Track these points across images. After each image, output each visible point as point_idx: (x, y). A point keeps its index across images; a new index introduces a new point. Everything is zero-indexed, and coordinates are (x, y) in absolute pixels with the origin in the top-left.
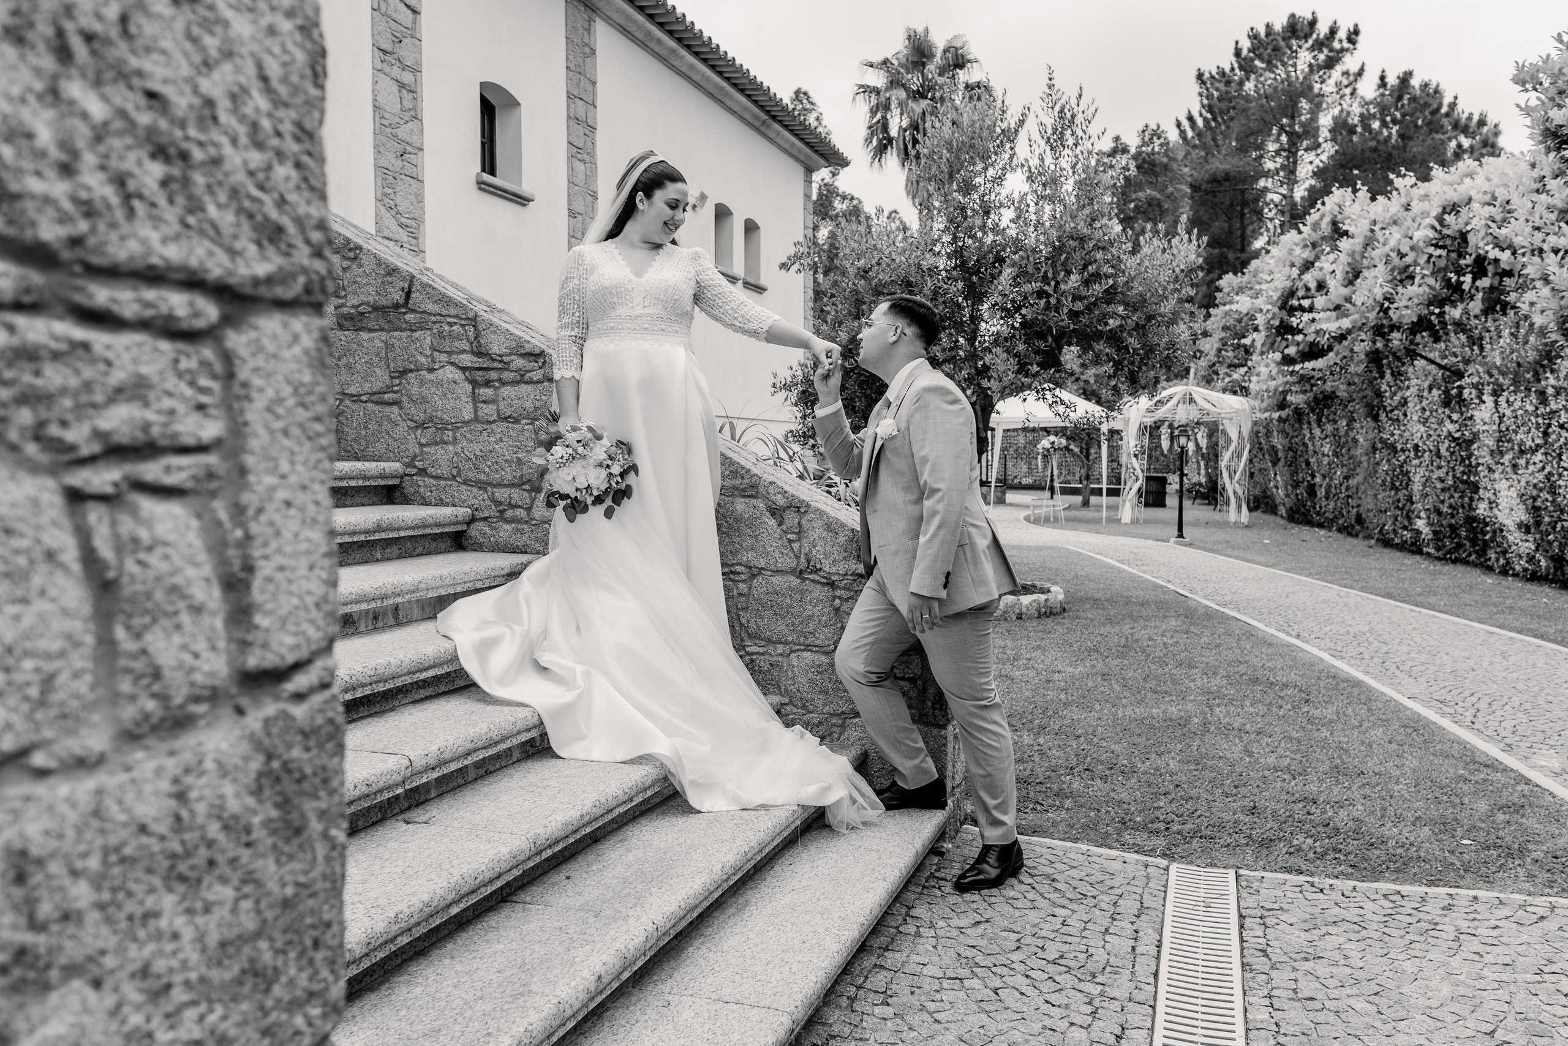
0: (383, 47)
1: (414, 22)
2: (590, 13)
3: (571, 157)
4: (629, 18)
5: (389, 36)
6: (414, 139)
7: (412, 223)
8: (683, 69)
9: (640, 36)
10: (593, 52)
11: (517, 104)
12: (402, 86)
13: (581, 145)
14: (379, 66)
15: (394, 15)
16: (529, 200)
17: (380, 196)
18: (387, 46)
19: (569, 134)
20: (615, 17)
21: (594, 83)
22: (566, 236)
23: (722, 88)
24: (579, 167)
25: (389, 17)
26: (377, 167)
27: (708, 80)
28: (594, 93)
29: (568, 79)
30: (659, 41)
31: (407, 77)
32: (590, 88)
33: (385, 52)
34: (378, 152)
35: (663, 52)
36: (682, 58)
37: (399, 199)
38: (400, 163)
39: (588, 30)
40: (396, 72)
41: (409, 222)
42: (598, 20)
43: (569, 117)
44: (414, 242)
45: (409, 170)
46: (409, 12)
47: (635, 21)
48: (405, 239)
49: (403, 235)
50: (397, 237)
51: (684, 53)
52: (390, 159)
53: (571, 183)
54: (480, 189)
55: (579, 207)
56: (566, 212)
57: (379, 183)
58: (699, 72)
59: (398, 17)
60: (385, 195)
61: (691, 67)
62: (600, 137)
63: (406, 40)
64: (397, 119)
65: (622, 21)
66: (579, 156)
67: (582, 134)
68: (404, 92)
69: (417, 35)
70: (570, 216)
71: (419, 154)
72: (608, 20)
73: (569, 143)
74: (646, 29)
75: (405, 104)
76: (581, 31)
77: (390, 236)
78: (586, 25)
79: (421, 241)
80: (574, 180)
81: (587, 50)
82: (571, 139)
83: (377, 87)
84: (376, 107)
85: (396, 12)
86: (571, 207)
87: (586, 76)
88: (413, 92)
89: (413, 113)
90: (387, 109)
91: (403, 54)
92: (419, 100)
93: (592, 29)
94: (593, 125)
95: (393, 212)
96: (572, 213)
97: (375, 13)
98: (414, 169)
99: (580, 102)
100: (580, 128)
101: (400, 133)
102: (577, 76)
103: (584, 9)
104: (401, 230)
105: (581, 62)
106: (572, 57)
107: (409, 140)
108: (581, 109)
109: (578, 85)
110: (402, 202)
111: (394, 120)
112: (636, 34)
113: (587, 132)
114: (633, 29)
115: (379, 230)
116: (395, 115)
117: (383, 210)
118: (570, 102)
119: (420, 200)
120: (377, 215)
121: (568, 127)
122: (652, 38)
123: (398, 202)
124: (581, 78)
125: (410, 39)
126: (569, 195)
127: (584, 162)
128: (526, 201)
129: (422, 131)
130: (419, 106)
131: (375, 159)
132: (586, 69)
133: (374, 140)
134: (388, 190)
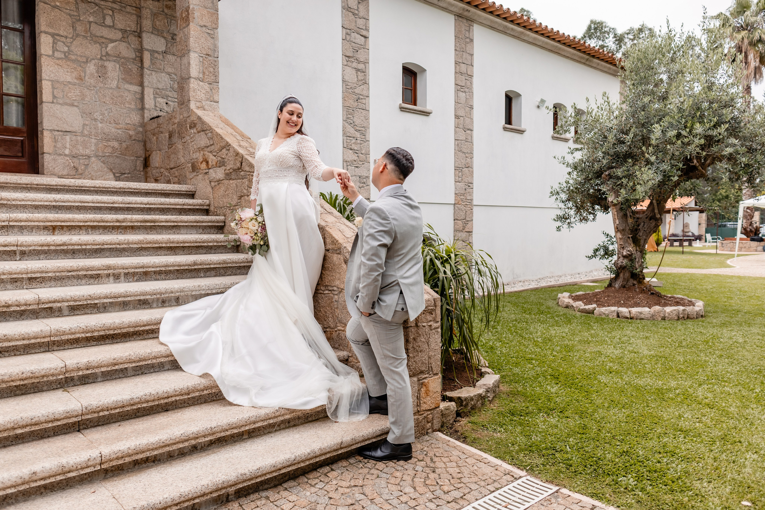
0: (348, 55)
1: (365, 42)
2: (470, 22)
3: (457, 91)
4: (492, 21)
5: (351, 50)
6: (364, 93)
7: (363, 129)
8: (530, 40)
9: (501, 29)
10: (472, 40)
11: (426, 70)
12: (358, 70)
13: (463, 85)
14: (345, 63)
15: (354, 40)
16: (429, 113)
17: (345, 119)
18: (351, 55)
19: (456, 80)
20: (484, 22)
21: (472, 55)
22: (454, 127)
23: (557, 47)
24: (462, 95)
25: (352, 41)
26: (344, 106)
27: (547, 43)
28: (472, 59)
29: (456, 55)
30: (512, 29)
31: (361, 66)
32: (469, 57)
33: (349, 57)
34: (344, 99)
35: (516, 35)
36: (528, 35)
37: (355, 119)
38: (356, 104)
39: (469, 31)
40: (355, 65)
41: (360, 129)
42: (475, 25)
43: (456, 73)
44: (363, 137)
45: (361, 106)
46: (363, 38)
47: (496, 22)
48: (359, 136)
49: (358, 135)
50: (354, 136)
51: (528, 33)
52: (351, 103)
53: (457, 102)
54: (401, 111)
55: (461, 113)
56: (454, 116)
57: (345, 113)
58: (539, 40)
59: (356, 41)
60: (348, 118)
61: (535, 39)
62: (475, 80)
63: (360, 50)
64: (355, 85)
65: (489, 23)
66: (462, 90)
67: (464, 79)
68: (359, 73)
69: (367, 47)
70: (455, 118)
71: (367, 98)
72: (481, 24)
73: (456, 84)
74: (503, 25)
75: (360, 78)
76: (464, 31)
77: (350, 135)
78: (467, 29)
79: (367, 136)
80: (459, 101)
81: (468, 40)
82: (457, 83)
83: (345, 72)
84: (344, 81)
85: (355, 39)
86: (457, 114)
87: (466, 52)
88: (364, 72)
89: (364, 81)
90: (350, 81)
91: (359, 56)
92: (367, 75)
93: (471, 30)
94: (471, 74)
95: (352, 125)
96: (457, 117)
97: (344, 41)
98: (364, 106)
99: (463, 65)
100: (463, 77)
101: (356, 91)
102: (461, 53)
103: (465, 21)
104: (356, 132)
105: (463, 46)
106: (458, 45)
107: (361, 93)
108: (463, 68)
109: (462, 57)
110: (357, 121)
111: (353, 86)
112: (498, 28)
113: (467, 78)
114: (496, 26)
115: (344, 134)
116: (354, 83)
117: (347, 125)
118: (457, 65)
119: (367, 119)
120: (343, 127)
121: (455, 77)
122: (508, 28)
123: (355, 121)
124: (464, 53)
125: (363, 49)
126: (455, 109)
127: (465, 92)
128: (426, 114)
129: (369, 89)
130: (367, 78)
131: (343, 103)
132: (467, 49)
133: (343, 95)
134: (349, 116)
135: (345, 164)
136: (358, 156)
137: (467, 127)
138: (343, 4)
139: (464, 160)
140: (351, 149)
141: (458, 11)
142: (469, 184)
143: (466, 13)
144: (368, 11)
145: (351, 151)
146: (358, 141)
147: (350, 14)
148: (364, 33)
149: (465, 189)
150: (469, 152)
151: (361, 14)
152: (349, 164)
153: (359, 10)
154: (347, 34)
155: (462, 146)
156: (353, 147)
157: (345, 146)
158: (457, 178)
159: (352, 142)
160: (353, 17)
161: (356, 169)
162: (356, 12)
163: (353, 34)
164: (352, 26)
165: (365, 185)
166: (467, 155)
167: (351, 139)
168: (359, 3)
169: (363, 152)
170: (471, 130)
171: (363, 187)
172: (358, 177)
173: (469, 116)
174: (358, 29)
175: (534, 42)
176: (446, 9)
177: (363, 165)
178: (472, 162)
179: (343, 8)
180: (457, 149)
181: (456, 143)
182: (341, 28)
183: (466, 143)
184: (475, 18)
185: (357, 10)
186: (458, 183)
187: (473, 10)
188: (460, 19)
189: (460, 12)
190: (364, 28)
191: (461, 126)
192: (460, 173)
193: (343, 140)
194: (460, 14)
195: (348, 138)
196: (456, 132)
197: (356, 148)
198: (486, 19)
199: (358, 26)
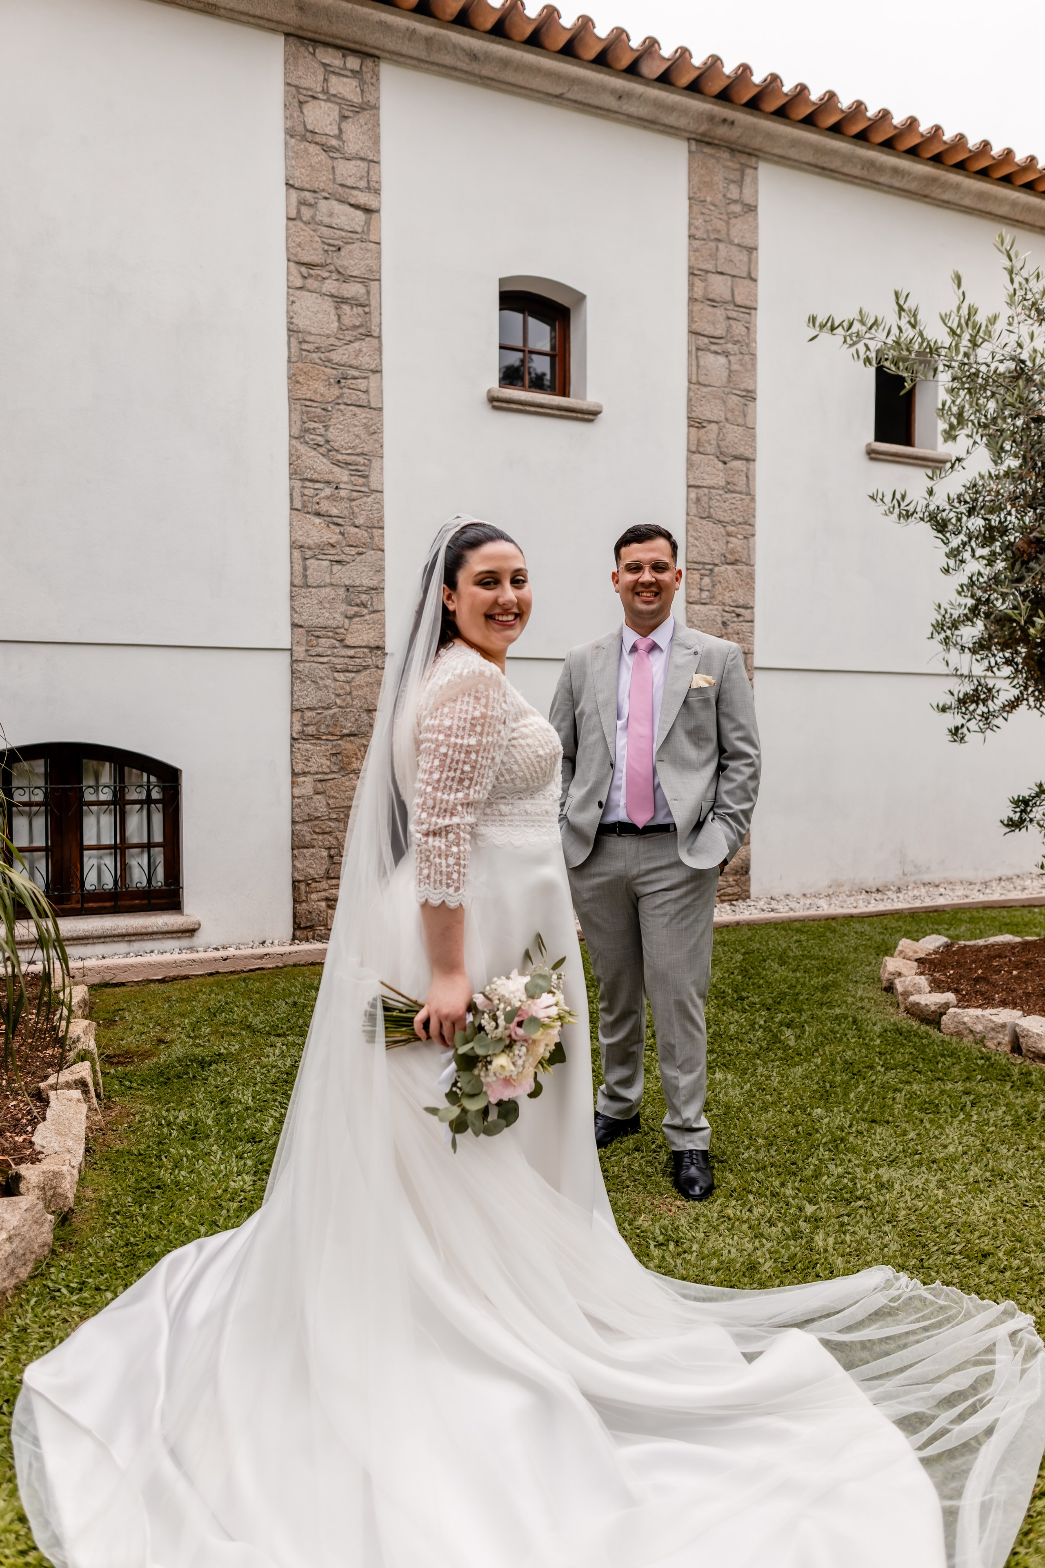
0: (306, 259)
1: (368, 223)
2: (744, 159)
3: (696, 352)
4: (818, 150)
5: (319, 245)
6: (365, 361)
7: (360, 459)
8: (967, 202)
9: (856, 171)
10: (751, 209)
11: (585, 297)
12: (340, 301)
13: (718, 333)
14: (299, 283)
15: (327, 220)
16: (596, 413)
17: (296, 432)
18: (315, 257)
19: (692, 320)
20: (792, 153)
21: (752, 250)
22: (684, 453)
24: (715, 364)
25: (321, 223)
26: (293, 399)
27: (1029, 209)
28: (752, 263)
29: (693, 251)
30: (896, 171)
31: (353, 290)
32: (742, 257)
33: (310, 265)
34: (293, 380)
35: (913, 186)
36: (957, 187)
37: (332, 434)
38: (336, 391)
39: (740, 183)
40: (331, 286)
41: (349, 459)
42: (763, 166)
43: (692, 300)
44: (361, 481)
45: (351, 396)
46: (359, 213)
47: (835, 152)
48: (345, 479)
49: (342, 475)
50: (330, 477)
51: (955, 178)
52: (319, 388)
53: (695, 383)
54: (495, 408)
55: (711, 410)
56: (684, 422)
57: (296, 417)
58: (997, 200)
59: (335, 222)
60: (307, 430)
61: (982, 196)
62: (763, 320)
63: (350, 247)
64: (332, 340)
65: (808, 157)
66: (714, 348)
67: (722, 319)
68: (346, 308)
69: (373, 238)
70: (690, 426)
71: (373, 378)
72: (782, 160)
73: (692, 332)
74: (860, 158)
75: (347, 321)
76: (721, 185)
77: (315, 476)
78: (735, 176)
79: (373, 478)
80: (702, 379)
81: (737, 208)
82: (695, 327)
83: (295, 307)
84: (292, 331)
85: (331, 215)
86: (694, 415)
87: (731, 243)
88: (362, 305)
89: (361, 330)
90: (313, 331)
91: (346, 263)
92: (375, 314)
93: (748, 180)
94: (748, 303)
95: (321, 450)
96: (695, 423)
97: (291, 223)
98: (363, 396)
99: (720, 277)
100: (720, 313)
101: (335, 357)
102: (713, 244)
103: (726, 155)
104: (336, 469)
105: (720, 225)
106: (699, 222)
107: (354, 363)
108: (720, 287)
109: (714, 256)
110: (339, 437)
111: (324, 343)
112: (846, 170)
113: (734, 314)
114: (836, 164)
115: (295, 472)
116: (328, 336)
117: (303, 449)
118: (696, 280)
119: (375, 431)
120: (291, 455)
121: (690, 313)
122: (881, 169)
123: (330, 436)
124: (721, 246)
125: (358, 244)
126: (689, 400)
127: (726, 354)
128: (589, 415)
129: (380, 350)
130: (375, 321)
131: (290, 391)
132: (733, 232)
133: (289, 369)
134: (313, 425)
135: (297, 554)
136: (342, 534)
137: (732, 451)
138: (289, 124)
139: (722, 543)
140: (318, 514)
141: (692, 126)
142: (738, 610)
143: (722, 131)
144: (376, 140)
145: (317, 520)
146: (343, 493)
147: (313, 149)
148: (363, 198)
149: (724, 624)
150: (741, 520)
151: (352, 148)
152: (309, 553)
153: (344, 138)
154: (302, 203)
155: (713, 503)
156: (325, 506)
157: (298, 505)
158: (695, 592)
159: (322, 494)
160: (323, 156)
161: (336, 568)
162: (334, 142)
163: (323, 204)
164: (322, 181)
165: (365, 611)
166: (731, 529)
167: (317, 486)
168: (344, 118)
169: (360, 521)
170: (747, 460)
171: (356, 615)
172: (342, 591)
173: (740, 421)
174: (340, 189)
175: (981, 206)
176: (653, 122)
177: (359, 558)
178: (750, 550)
179: (290, 133)
180: (694, 511)
181: (693, 495)
182: (284, 188)
183: (728, 496)
184: (757, 142)
185: (339, 137)
186: (697, 607)
187: (744, 118)
188: (708, 150)
189: (703, 128)
190: (363, 184)
191: (710, 449)
192: (707, 580)
193: (292, 489)
194: (703, 135)
195: (308, 484)
196: (690, 465)
197: (335, 512)
198: (794, 143)
199: (339, 180)
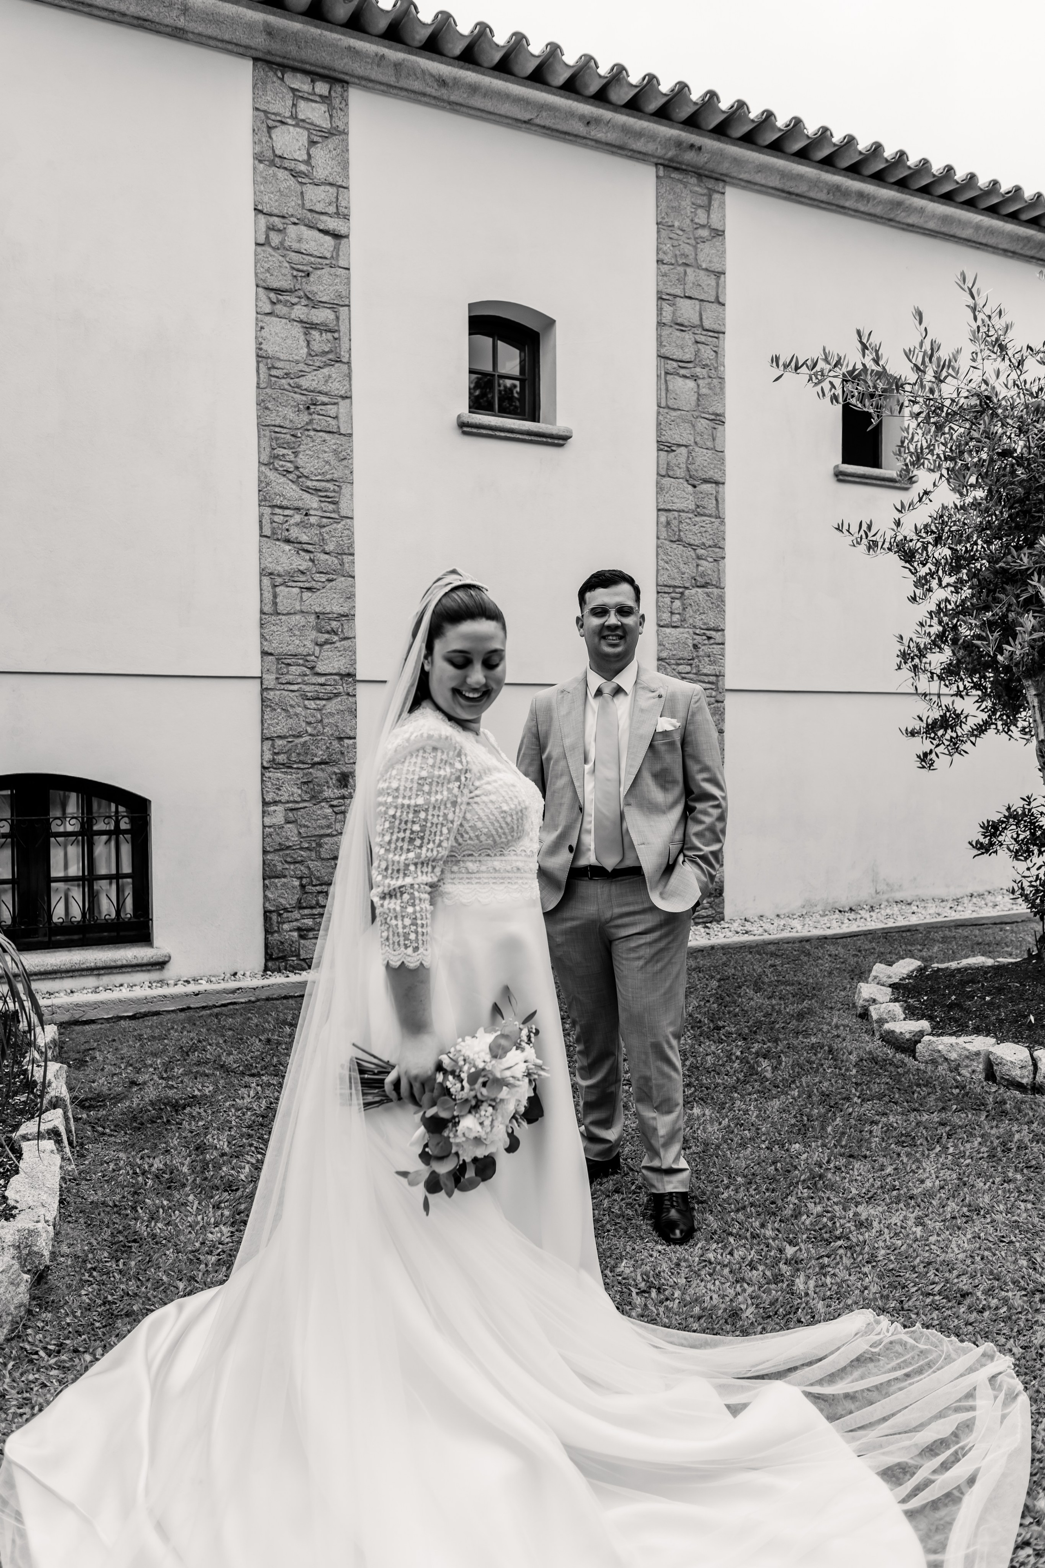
0: (275, 285)
1: (337, 249)
2: (711, 184)
3: (665, 376)
4: (784, 175)
5: (287, 271)
6: (335, 387)
7: (330, 486)
8: (931, 225)
9: (822, 196)
10: (719, 233)
11: (554, 321)
12: (309, 326)
13: (687, 357)
14: (268, 308)
15: (295, 246)
16: (566, 438)
17: (265, 459)
18: (283, 284)
19: (660, 344)
20: (759, 178)
21: (719, 274)
22: (655, 476)
23: (1028, 239)
24: (684, 388)
25: (290, 249)
26: (261, 426)
27: (991, 231)
28: (720, 286)
29: (661, 275)
30: (861, 195)
31: (322, 315)
32: (709, 281)
33: (278, 291)
34: (262, 406)
35: (878, 210)
36: (922, 211)
37: (301, 460)
38: (306, 418)
39: (708, 208)
40: (299, 311)
41: (319, 485)
42: (730, 192)
43: (660, 324)
44: (331, 507)
45: (320, 422)
46: (328, 238)
47: (800, 177)
48: (315, 505)
49: (312, 502)
50: (300, 504)
51: (921, 202)
52: (288, 415)
53: (664, 407)
54: (465, 433)
55: (680, 434)
56: (654, 446)
57: (265, 443)
58: (961, 223)
59: (303, 247)
60: (276, 457)
61: (946, 219)
62: (731, 345)
63: (319, 272)
64: (301, 366)
65: (775, 182)
66: (682, 372)
67: (690, 343)
68: (315, 334)
69: (342, 263)
70: (659, 450)
71: (343, 403)
72: (749, 185)
73: (660, 357)
74: (826, 183)
75: (316, 347)
76: (689, 209)
77: (285, 503)
78: (702, 201)
79: (343, 505)
80: (671, 403)
81: (704, 233)
82: (663, 351)
83: (264, 333)
84: (261, 357)
85: (300, 241)
86: (663, 439)
87: (699, 267)
88: (331, 331)
89: (331, 356)
90: (282, 356)
91: (315, 289)
92: (345, 339)
93: (715, 204)
94: (716, 327)
95: (291, 476)
96: (665, 446)
97: (259, 249)
98: (333, 422)
99: (688, 301)
100: (688, 337)
101: (304, 382)
102: (681, 269)
103: (693, 180)
104: (306, 495)
105: (688, 250)
106: (667, 247)
107: (324, 388)
108: (688, 311)
109: (682, 280)
110: (308, 463)
111: (294, 369)
112: (812, 194)
113: (702, 339)
114: (802, 189)
115: (265, 499)
116: (297, 362)
117: (272, 475)
118: (664, 304)
119: (344, 457)
120: (260, 481)
121: (659, 337)
122: (846, 193)
123: (300, 463)
124: (689, 270)
125: (327, 269)
126: (659, 424)
127: (695, 378)
128: (558, 440)
129: (349, 376)
130: (344, 346)
131: (259, 417)
132: (701, 257)
133: (258, 395)
134: (282, 451)
135: (266, 581)
136: (312, 560)
137: (701, 474)
138: (258, 149)
139: (692, 566)
140: (288, 541)
141: (660, 152)
142: (708, 633)
143: (689, 156)
144: (345, 165)
145: (287, 547)
146: (313, 520)
147: (282, 174)
148: (332, 224)
149: (695, 646)
150: (711, 543)
151: (320, 173)
152: (279, 580)
153: (313, 162)
154: (271, 228)
155: (683, 526)
156: (295, 533)
157: (267, 532)
158: (666, 616)
159: (292, 521)
160: (292, 181)
161: (306, 595)
162: (303, 168)
163: (292, 229)
164: (291, 206)
165: (336, 638)
166: (700, 552)
167: (287, 512)
168: (312, 143)
169: (330, 547)
170: (717, 483)
171: (326, 642)
172: (312, 618)
173: (709, 444)
174: (309, 215)
175: (944, 229)
176: (621, 148)
177: (329, 585)
178: (720, 573)
179: (259, 158)
180: (664, 534)
181: (663, 519)
182: (252, 213)
183: (697, 519)
184: (724, 167)
185: (308, 162)
186: (668, 630)
187: (710, 144)
188: (675, 175)
189: (670, 154)
190: (332, 209)
191: (680, 473)
192: (677, 603)
193: (261, 516)
194: (671, 160)
195: (278, 511)
196: (660, 489)
197: (304, 538)
198: (761, 168)
199: (308, 205)
